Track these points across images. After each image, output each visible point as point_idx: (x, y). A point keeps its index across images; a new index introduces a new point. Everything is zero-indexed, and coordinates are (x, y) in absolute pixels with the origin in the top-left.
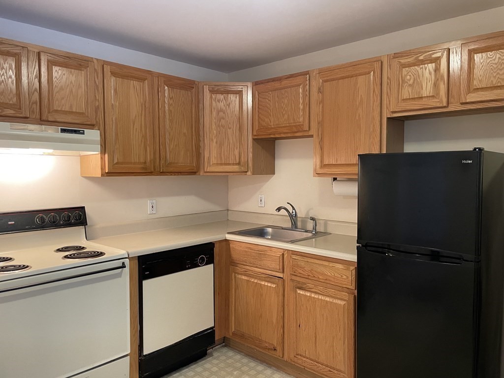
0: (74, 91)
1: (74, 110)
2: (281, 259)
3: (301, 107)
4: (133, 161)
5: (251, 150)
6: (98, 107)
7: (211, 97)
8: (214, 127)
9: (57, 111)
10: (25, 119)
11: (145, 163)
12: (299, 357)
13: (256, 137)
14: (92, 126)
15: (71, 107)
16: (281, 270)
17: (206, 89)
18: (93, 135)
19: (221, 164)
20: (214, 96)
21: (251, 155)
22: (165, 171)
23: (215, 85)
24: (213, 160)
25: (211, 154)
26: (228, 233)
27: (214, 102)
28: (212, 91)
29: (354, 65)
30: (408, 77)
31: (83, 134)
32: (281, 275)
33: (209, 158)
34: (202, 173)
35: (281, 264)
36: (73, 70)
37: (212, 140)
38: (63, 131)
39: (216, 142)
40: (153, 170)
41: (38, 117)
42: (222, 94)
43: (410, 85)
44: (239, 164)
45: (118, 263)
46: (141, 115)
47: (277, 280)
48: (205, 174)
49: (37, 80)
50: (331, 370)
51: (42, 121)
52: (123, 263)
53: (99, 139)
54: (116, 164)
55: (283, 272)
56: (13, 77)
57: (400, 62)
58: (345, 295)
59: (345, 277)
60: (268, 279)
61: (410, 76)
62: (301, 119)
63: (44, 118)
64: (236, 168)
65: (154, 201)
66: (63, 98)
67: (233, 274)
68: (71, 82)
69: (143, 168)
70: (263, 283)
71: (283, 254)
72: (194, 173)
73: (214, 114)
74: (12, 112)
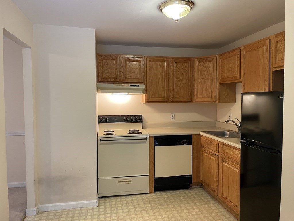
0: (135, 70)
1: (135, 78)
2: (217, 146)
3: (237, 66)
4: (158, 96)
5: (218, 90)
6: (144, 75)
7: (198, 65)
8: (199, 79)
9: (129, 78)
10: (118, 82)
11: (164, 97)
12: (223, 196)
13: (220, 83)
14: (142, 83)
15: (134, 76)
16: (217, 151)
17: (196, 60)
18: (142, 86)
19: (203, 97)
20: (199, 64)
21: (218, 92)
22: (173, 101)
23: (200, 58)
24: (199, 96)
25: (198, 92)
26: (202, 132)
27: (200, 67)
28: (199, 61)
29: (259, 42)
30: (281, 47)
31: (138, 86)
32: (217, 154)
33: (197, 94)
34: (193, 102)
35: (217, 148)
36: (135, 62)
37: (199, 85)
38: (131, 85)
39: (200, 87)
40: (167, 100)
41: (122, 81)
42: (204, 62)
43: (281, 52)
44: (211, 97)
45: (145, 137)
46: (163, 76)
47: (216, 156)
48: (195, 102)
49: (122, 68)
50: (234, 205)
51: (124, 83)
52: (147, 138)
53: (144, 88)
54: (151, 98)
55: (218, 152)
56: (114, 68)
57: (277, 39)
58: (238, 167)
59: (239, 157)
60: (213, 155)
61: (282, 46)
62: (237, 73)
63: (124, 81)
64: (210, 99)
65: (174, 114)
66: (131, 73)
67: (202, 152)
68: (134, 67)
69: (163, 100)
70: (212, 157)
71: (218, 144)
72: (190, 102)
73: (200, 72)
74: (114, 80)
